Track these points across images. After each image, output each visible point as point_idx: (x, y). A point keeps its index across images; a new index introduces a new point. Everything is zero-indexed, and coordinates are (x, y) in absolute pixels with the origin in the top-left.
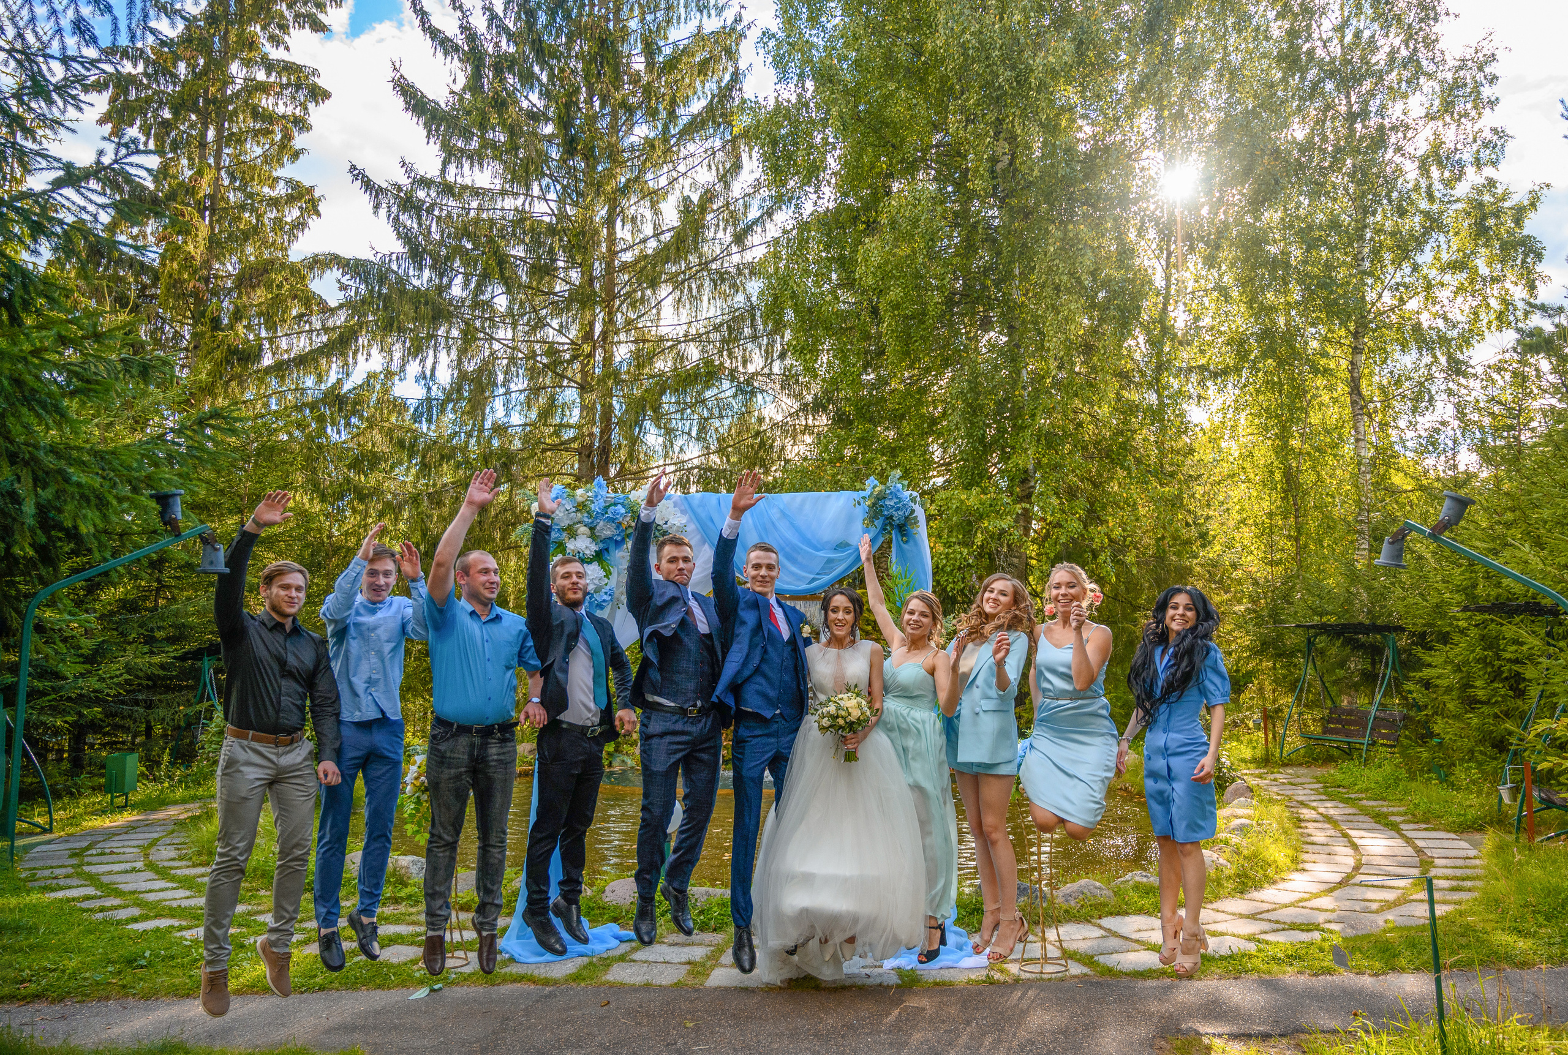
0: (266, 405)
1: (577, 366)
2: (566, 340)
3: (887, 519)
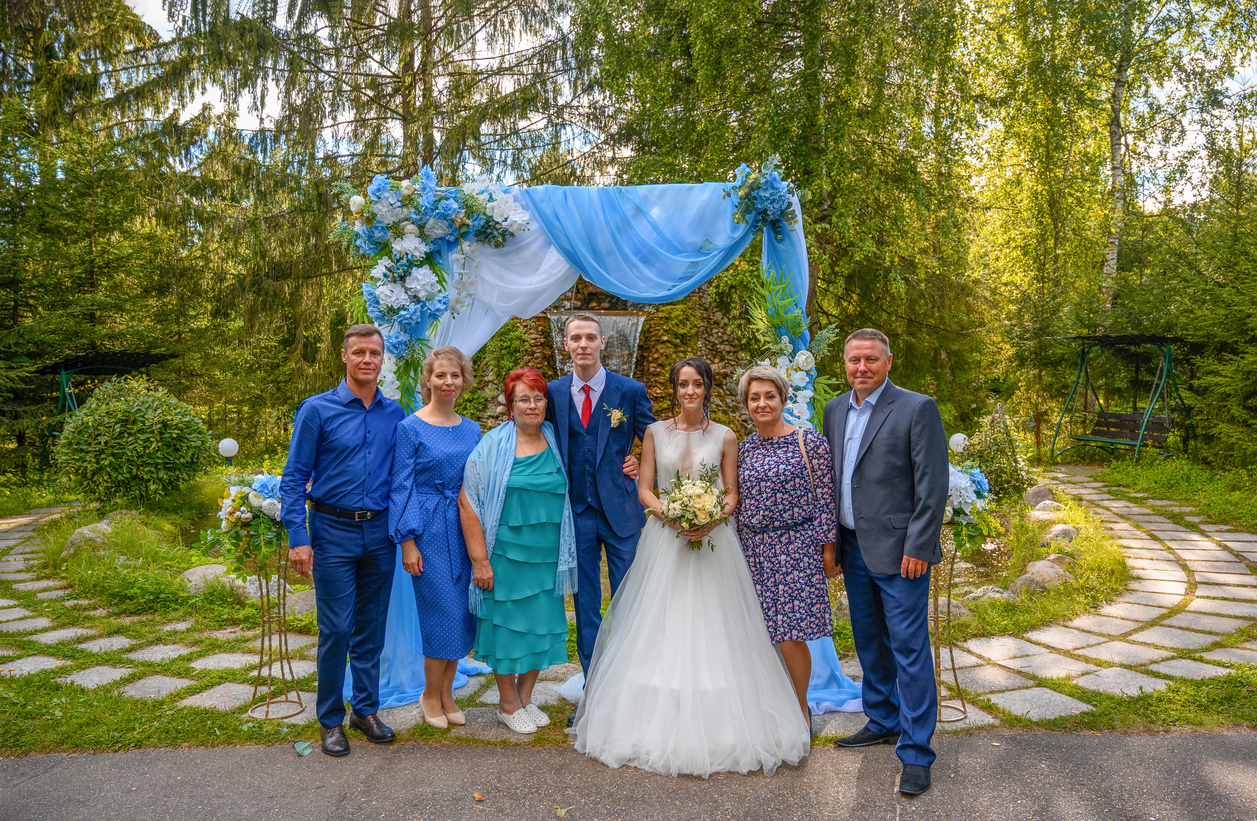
0: (110, 136)
1: (399, 99)
2: (389, 74)
3: (759, 213)
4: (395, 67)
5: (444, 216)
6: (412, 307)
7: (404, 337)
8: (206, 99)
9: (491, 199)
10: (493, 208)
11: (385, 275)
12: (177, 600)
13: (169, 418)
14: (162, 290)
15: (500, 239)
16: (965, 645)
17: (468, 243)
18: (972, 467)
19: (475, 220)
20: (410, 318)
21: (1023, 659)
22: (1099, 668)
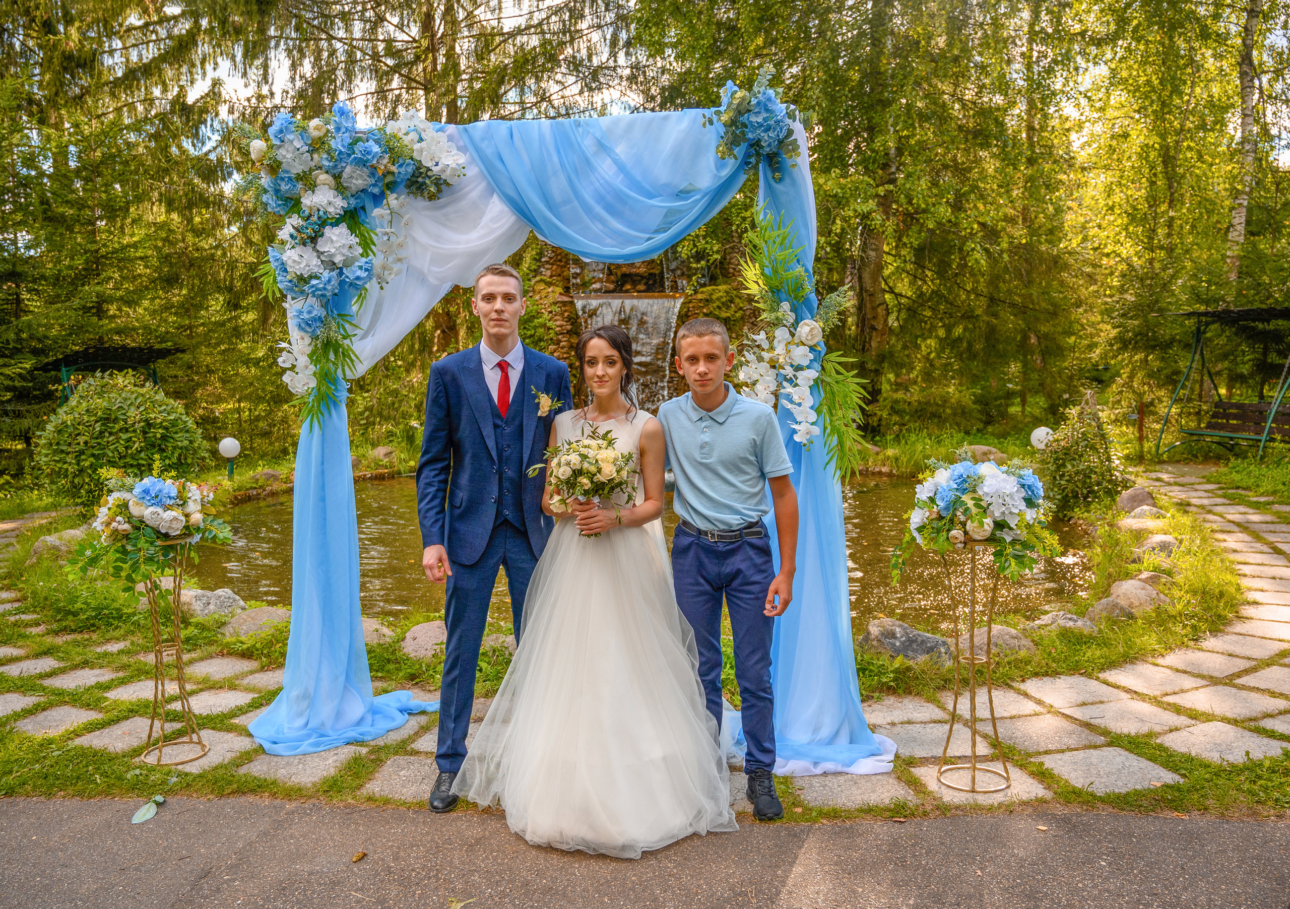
1: (420, 67)
2: (407, 38)
3: (752, 146)
4: (414, 30)
5: (362, 163)
6: (326, 275)
7: (318, 311)
8: (216, 75)
9: (421, 140)
10: (421, 151)
11: (292, 236)
12: (121, 617)
13: (153, 416)
14: (171, 281)
15: (432, 189)
16: (1022, 686)
17: (395, 195)
19: (401, 166)
20: (325, 289)
21: (1094, 707)
22: (1193, 722)
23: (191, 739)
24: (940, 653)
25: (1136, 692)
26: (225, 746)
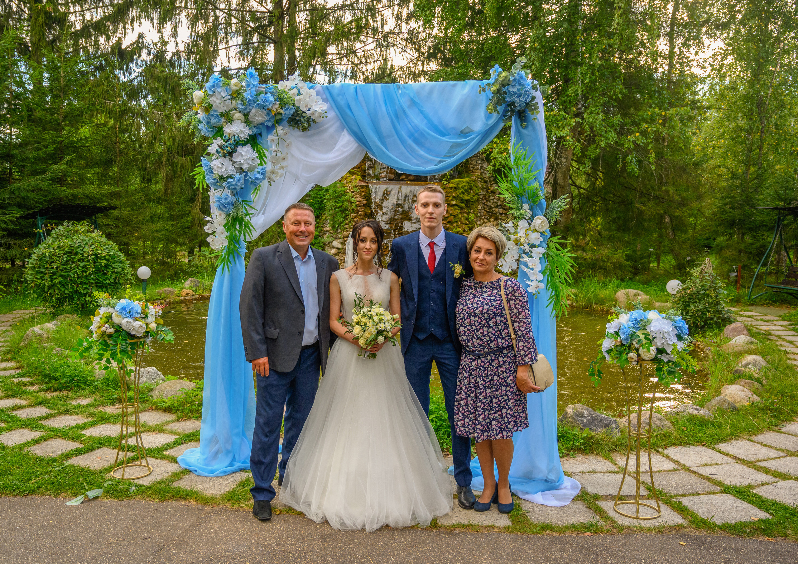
1: (272, 29)
3: (509, 105)
5: (263, 107)
6: (237, 176)
7: (231, 199)
9: (299, 94)
10: (300, 100)
11: (217, 151)
12: (86, 382)
13: (100, 251)
14: (107, 163)
15: (305, 125)
16: (665, 451)
17: (281, 128)
18: (675, 315)
19: (287, 109)
20: (236, 185)
21: (712, 467)
22: (777, 480)
23: (141, 463)
24: (612, 427)
25: (739, 459)
26: (162, 468)
